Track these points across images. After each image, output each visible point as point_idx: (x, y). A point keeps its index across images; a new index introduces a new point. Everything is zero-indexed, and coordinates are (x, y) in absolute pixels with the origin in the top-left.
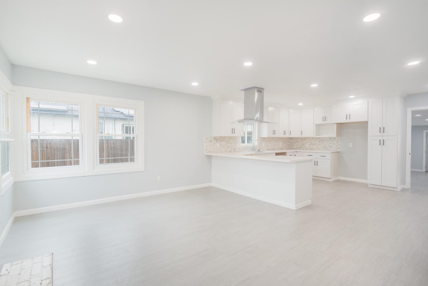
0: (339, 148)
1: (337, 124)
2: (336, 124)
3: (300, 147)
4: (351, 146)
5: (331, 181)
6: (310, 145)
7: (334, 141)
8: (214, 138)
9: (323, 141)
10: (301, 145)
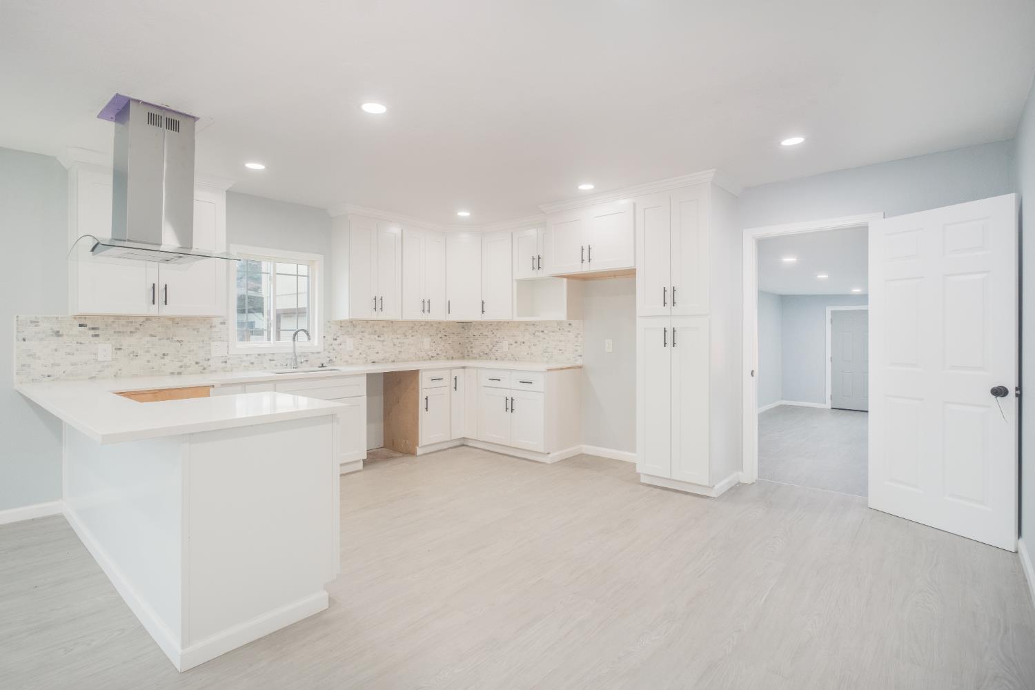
0: (581, 356)
1: (570, 277)
2: (565, 280)
3: (487, 351)
4: (611, 350)
5: (549, 462)
6: (511, 344)
7: (569, 331)
8: (77, 323)
9: (542, 331)
10: (491, 346)
